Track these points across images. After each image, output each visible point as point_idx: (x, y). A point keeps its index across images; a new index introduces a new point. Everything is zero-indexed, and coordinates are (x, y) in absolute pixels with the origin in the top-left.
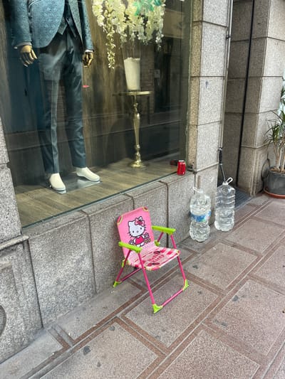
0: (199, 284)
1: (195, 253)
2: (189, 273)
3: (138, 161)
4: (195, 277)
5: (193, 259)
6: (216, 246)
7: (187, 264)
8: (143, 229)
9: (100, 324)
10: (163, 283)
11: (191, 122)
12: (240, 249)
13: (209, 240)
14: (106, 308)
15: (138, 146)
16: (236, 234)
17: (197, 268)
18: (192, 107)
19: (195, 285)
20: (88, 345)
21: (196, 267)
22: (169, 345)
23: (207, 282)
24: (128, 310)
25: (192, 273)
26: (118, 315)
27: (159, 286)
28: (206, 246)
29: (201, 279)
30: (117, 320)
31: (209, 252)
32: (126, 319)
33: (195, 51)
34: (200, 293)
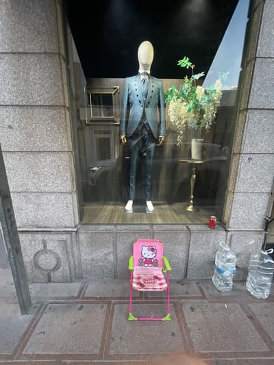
0: (181, 326)
1: (204, 297)
2: (182, 310)
3: (191, 207)
4: (183, 317)
5: (197, 301)
6: (232, 304)
7: (189, 301)
8: (154, 255)
9: (100, 298)
10: (157, 302)
11: (230, 189)
12: (255, 325)
13: (229, 294)
14: (113, 290)
15: (192, 197)
16: (266, 307)
17: (193, 311)
18: (231, 177)
19: (177, 324)
20: (85, 305)
21: (192, 309)
22: (112, 352)
23: (188, 331)
24: (120, 303)
25: (184, 311)
26: (113, 301)
27: (152, 302)
28: (220, 298)
29: (186, 324)
30: (109, 303)
31: (218, 305)
32: (113, 307)
33: (238, 133)
34: (173, 334)
